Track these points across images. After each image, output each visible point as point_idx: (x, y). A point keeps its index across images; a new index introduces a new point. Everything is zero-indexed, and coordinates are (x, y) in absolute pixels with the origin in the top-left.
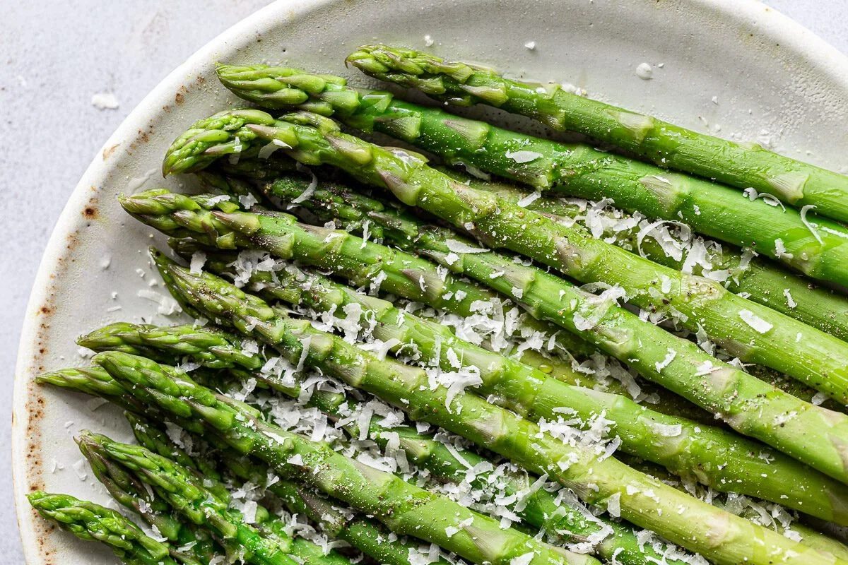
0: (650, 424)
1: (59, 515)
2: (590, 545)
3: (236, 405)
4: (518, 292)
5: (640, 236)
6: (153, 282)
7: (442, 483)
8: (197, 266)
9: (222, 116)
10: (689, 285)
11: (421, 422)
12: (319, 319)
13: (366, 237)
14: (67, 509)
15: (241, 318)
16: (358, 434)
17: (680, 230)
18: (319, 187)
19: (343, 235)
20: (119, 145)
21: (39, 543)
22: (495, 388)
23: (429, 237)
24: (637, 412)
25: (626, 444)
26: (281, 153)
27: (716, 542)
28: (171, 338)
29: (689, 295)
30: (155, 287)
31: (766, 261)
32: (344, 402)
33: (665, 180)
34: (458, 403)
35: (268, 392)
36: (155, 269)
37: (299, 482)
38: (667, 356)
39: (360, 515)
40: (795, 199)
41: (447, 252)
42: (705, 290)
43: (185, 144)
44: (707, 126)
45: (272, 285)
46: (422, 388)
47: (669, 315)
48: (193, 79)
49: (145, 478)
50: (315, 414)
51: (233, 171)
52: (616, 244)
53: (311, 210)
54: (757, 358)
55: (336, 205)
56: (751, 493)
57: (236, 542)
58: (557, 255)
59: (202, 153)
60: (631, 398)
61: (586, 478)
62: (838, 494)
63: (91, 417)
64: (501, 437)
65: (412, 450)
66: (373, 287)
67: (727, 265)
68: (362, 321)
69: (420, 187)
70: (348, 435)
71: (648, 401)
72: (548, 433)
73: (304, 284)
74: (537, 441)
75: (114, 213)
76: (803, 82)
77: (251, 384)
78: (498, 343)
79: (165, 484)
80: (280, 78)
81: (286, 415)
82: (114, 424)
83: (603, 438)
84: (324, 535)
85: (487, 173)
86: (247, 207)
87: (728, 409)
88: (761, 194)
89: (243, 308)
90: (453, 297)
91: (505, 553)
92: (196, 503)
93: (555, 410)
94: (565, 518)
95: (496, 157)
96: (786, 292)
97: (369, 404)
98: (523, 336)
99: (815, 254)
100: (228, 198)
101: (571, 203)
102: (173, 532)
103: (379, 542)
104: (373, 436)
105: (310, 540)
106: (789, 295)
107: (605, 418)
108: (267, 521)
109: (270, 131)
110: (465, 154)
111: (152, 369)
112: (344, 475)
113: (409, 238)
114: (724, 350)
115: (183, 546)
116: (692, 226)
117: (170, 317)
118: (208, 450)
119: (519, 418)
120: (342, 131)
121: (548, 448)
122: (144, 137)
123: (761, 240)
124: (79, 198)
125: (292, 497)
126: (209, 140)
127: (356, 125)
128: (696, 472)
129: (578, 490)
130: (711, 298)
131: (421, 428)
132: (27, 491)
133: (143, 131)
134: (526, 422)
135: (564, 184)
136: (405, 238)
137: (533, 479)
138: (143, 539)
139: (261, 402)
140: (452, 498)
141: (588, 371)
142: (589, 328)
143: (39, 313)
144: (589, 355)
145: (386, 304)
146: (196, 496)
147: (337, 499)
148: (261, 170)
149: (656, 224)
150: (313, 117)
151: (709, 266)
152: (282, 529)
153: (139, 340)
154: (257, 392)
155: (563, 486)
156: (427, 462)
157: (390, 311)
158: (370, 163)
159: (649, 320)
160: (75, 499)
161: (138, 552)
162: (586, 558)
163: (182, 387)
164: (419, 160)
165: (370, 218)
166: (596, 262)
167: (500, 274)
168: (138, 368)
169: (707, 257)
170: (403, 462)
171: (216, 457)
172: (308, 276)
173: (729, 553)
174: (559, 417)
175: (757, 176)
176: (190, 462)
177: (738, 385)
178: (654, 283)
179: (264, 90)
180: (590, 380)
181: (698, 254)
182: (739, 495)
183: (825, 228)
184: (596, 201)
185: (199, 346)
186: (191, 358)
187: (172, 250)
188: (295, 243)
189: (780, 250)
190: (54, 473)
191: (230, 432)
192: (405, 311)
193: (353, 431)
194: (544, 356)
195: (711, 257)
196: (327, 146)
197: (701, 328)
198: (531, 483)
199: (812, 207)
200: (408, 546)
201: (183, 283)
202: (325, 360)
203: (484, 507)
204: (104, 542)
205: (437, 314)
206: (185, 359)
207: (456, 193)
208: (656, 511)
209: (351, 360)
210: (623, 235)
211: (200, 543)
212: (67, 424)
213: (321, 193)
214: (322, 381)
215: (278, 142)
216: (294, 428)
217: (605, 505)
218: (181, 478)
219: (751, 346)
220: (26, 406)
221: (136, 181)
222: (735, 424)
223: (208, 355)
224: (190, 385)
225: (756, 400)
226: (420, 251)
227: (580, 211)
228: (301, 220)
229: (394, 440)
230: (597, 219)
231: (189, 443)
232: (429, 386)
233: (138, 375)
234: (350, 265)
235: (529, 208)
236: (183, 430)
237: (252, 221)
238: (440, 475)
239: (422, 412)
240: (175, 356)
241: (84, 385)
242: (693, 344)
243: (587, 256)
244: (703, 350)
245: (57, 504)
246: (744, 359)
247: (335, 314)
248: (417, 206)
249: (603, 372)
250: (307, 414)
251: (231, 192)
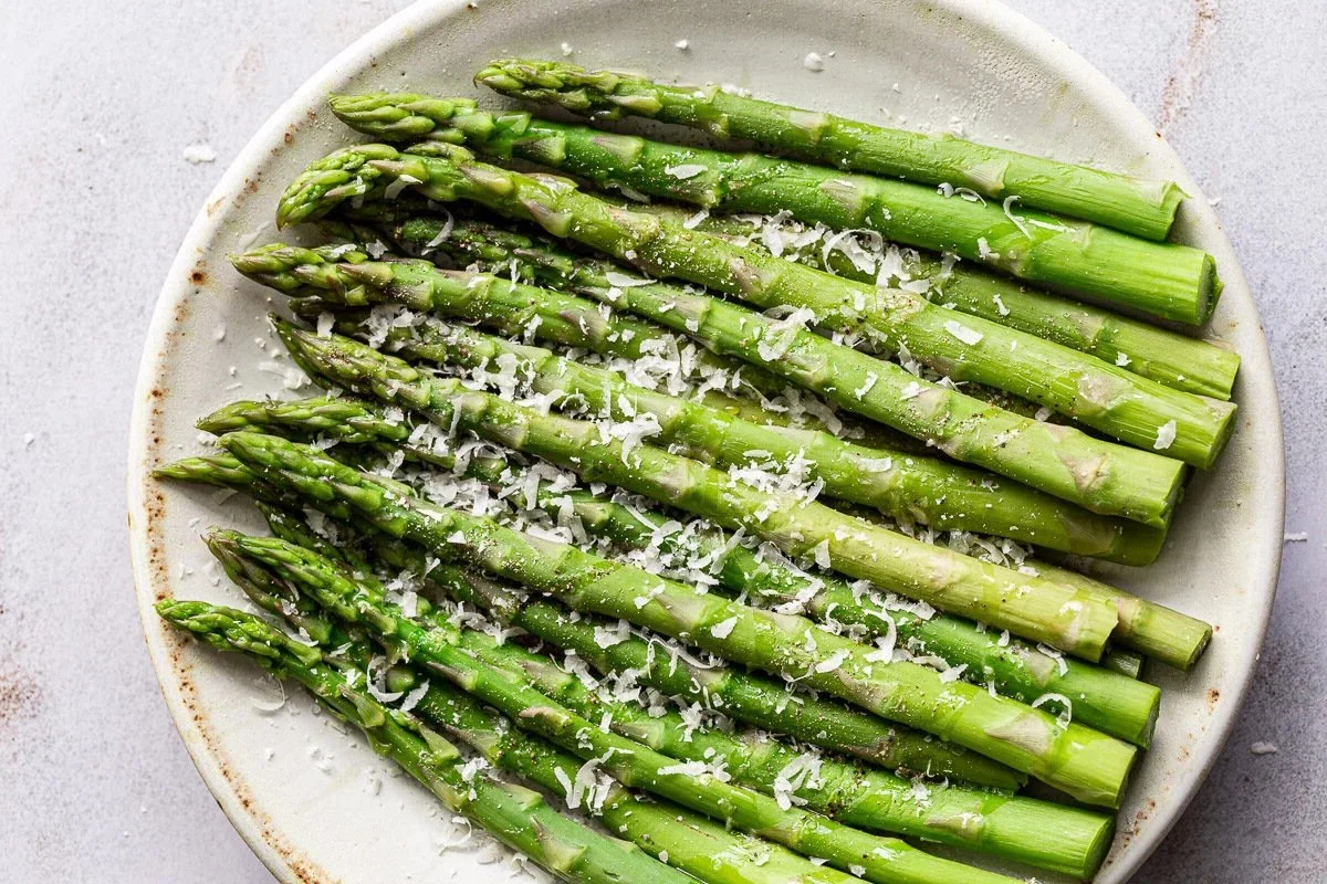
0: (854, 459)
1: (193, 623)
2: (799, 603)
3: (383, 482)
4: (692, 325)
5: (826, 250)
6: (275, 352)
7: (626, 552)
8: (325, 328)
9: (341, 154)
10: (885, 300)
11: (596, 482)
12: (470, 377)
13: (515, 278)
14: (201, 616)
15: (381, 382)
16: (525, 503)
17: (870, 239)
18: (457, 226)
19: (487, 278)
20: (224, 198)
21: (173, 660)
22: (677, 435)
23: (586, 272)
24: (839, 448)
25: (830, 485)
26: (410, 191)
27: (940, 585)
28: (302, 412)
29: (887, 310)
30: (278, 358)
31: (971, 265)
32: (506, 468)
33: (848, 184)
34: (636, 457)
35: (419, 465)
36: (277, 338)
37: (462, 563)
38: (868, 380)
39: (536, 596)
40: (995, 191)
41: (608, 286)
42: (904, 302)
43: (301, 189)
44: (891, 118)
45: (413, 342)
46: (594, 443)
47: (866, 335)
48: (303, 116)
49: (286, 574)
50: (474, 486)
51: (357, 217)
52: (799, 261)
53: (449, 253)
54: (971, 375)
55: (477, 244)
56: (977, 529)
57: (397, 638)
58: (733, 279)
59: (321, 198)
60: (833, 435)
61: (789, 527)
62: (1076, 519)
63: (218, 512)
64: (688, 490)
65: (588, 516)
66: (527, 334)
67: (927, 273)
68: (519, 374)
69: (571, 214)
70: (513, 506)
71: (852, 437)
72: (740, 481)
73: (449, 338)
74: (729, 491)
75: (225, 276)
76: (994, 57)
77: (398, 458)
78: (675, 386)
79: (311, 579)
80: (402, 105)
81: (441, 490)
82: (245, 519)
83: (803, 482)
84: (497, 623)
85: (646, 194)
86: (376, 256)
87: (941, 434)
88: (957, 190)
89: (382, 371)
90: (620, 338)
91: (704, 620)
92: (348, 597)
93: (746, 454)
94: (769, 576)
95: (656, 175)
96: (996, 298)
97: (534, 467)
98: (703, 375)
99: (1023, 251)
100: (354, 247)
101: (743, 220)
102: (324, 635)
103: (560, 624)
104: (542, 504)
105: (481, 631)
106: (999, 302)
107: (804, 457)
108: (430, 613)
109: (394, 166)
110: (619, 174)
111: (285, 448)
112: (514, 550)
113: (564, 275)
114: (931, 369)
115: (337, 649)
116: (883, 233)
117: (298, 391)
118: (355, 538)
119: (707, 467)
120: (478, 160)
121: (742, 497)
122: (252, 187)
123: (962, 241)
124: (184, 263)
125: (456, 583)
126: (328, 182)
127: (491, 151)
128: (913, 510)
129: (780, 542)
130: (912, 311)
131: (596, 490)
132: (154, 600)
133: (251, 180)
134: (715, 472)
135: (734, 198)
136: (560, 275)
137: (728, 535)
138: (290, 644)
139: (411, 478)
140: (638, 565)
141: (780, 409)
142: (777, 357)
143: (149, 397)
144: (780, 390)
145: (545, 353)
146: (346, 590)
147: (508, 579)
148: (389, 212)
149: (842, 235)
150: (443, 147)
151: (907, 277)
152: (448, 621)
153: (266, 418)
154: (406, 467)
155: (762, 539)
156: (607, 528)
157: (549, 359)
158: (513, 194)
159: (844, 343)
160: (209, 605)
161: (286, 659)
162: (797, 618)
163: (321, 466)
164: (568, 185)
165: (518, 256)
166: (778, 282)
167: (671, 306)
168: (269, 448)
169: (903, 267)
170: (579, 531)
171: (365, 546)
172: (452, 328)
173: (956, 595)
174: (752, 462)
175: (951, 169)
176: (337, 554)
177: (950, 405)
178: (846, 301)
179: (385, 120)
180: (783, 418)
181: (892, 264)
182: (964, 532)
183: (1032, 221)
184: (772, 215)
185: (336, 419)
186: (327, 433)
187: (294, 314)
188: (435, 291)
189: (984, 250)
190: (182, 579)
191: (379, 512)
192: (566, 359)
193: (519, 502)
194: (729, 396)
195: (908, 267)
196: (461, 178)
197: (902, 346)
198: (727, 540)
199: (1015, 198)
200: (593, 624)
201: (311, 348)
202: (480, 421)
203: (674, 572)
204: (246, 652)
205: (603, 360)
206: (320, 436)
207: (612, 218)
208: (870, 557)
209: (510, 419)
210: (806, 250)
211: (356, 645)
212: (191, 522)
213: (459, 233)
214: (479, 446)
215: (407, 178)
216: (451, 504)
217: (812, 556)
218: (328, 571)
219: (961, 361)
220: (144, 505)
221: (247, 238)
222: (950, 450)
223: (347, 428)
224: (330, 463)
225: (972, 421)
226: (577, 288)
227: (756, 228)
228: (438, 266)
229: (567, 506)
230: (775, 235)
231: (333, 532)
232: (601, 441)
233: (270, 456)
234: (500, 311)
235: (696, 229)
236: (326, 517)
237: (384, 271)
238: (622, 542)
239: (596, 471)
240: (308, 433)
241: (209, 475)
242: (896, 366)
243: (769, 275)
244: (907, 371)
245: (189, 611)
246: (957, 378)
247: (487, 369)
248: (569, 238)
249: (798, 408)
250: (465, 487)
251: (356, 240)
